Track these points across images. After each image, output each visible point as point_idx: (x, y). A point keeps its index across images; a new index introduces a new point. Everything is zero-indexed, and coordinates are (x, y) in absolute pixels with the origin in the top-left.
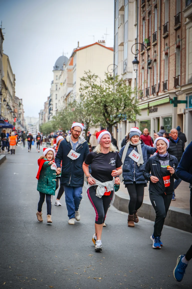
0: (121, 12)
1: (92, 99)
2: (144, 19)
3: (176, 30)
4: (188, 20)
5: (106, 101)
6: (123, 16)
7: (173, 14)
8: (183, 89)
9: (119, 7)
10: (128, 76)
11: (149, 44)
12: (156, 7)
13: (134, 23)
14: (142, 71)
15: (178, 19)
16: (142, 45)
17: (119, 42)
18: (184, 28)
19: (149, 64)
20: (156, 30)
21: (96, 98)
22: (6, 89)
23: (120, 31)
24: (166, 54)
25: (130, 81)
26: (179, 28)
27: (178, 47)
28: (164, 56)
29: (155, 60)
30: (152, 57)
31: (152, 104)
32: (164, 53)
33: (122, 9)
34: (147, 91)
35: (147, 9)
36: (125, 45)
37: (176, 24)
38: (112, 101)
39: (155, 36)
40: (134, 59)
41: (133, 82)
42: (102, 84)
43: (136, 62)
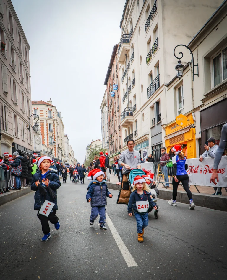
0: (103, 128)
1: (91, 153)
2: (110, 129)
3: (119, 131)
4: (122, 127)
5: (95, 153)
6: (104, 129)
7: (118, 126)
8: (122, 149)
9: (102, 127)
10: (106, 148)
11: (112, 137)
12: (113, 125)
13: (107, 131)
14: (110, 146)
15: (119, 128)
16: (110, 137)
17: (103, 138)
18: (121, 130)
19: (112, 143)
20: (113, 132)
21: (92, 153)
22: (71, 156)
23: (103, 134)
24: (117, 139)
25: (107, 149)
26: (120, 130)
27: (120, 136)
28: (116, 140)
29: (114, 142)
30: (113, 141)
31: (113, 156)
32: (116, 139)
33: (103, 127)
34: (112, 152)
35: (111, 126)
36: (105, 138)
37: (119, 129)
38: (97, 153)
39: (113, 134)
40: (107, 142)
41: (108, 150)
42: (94, 148)
43: (108, 143)
